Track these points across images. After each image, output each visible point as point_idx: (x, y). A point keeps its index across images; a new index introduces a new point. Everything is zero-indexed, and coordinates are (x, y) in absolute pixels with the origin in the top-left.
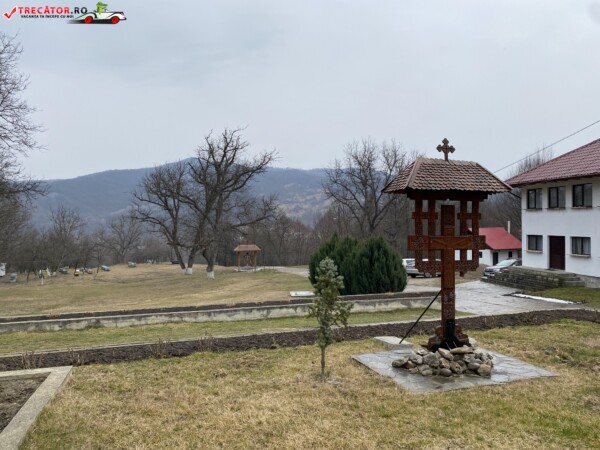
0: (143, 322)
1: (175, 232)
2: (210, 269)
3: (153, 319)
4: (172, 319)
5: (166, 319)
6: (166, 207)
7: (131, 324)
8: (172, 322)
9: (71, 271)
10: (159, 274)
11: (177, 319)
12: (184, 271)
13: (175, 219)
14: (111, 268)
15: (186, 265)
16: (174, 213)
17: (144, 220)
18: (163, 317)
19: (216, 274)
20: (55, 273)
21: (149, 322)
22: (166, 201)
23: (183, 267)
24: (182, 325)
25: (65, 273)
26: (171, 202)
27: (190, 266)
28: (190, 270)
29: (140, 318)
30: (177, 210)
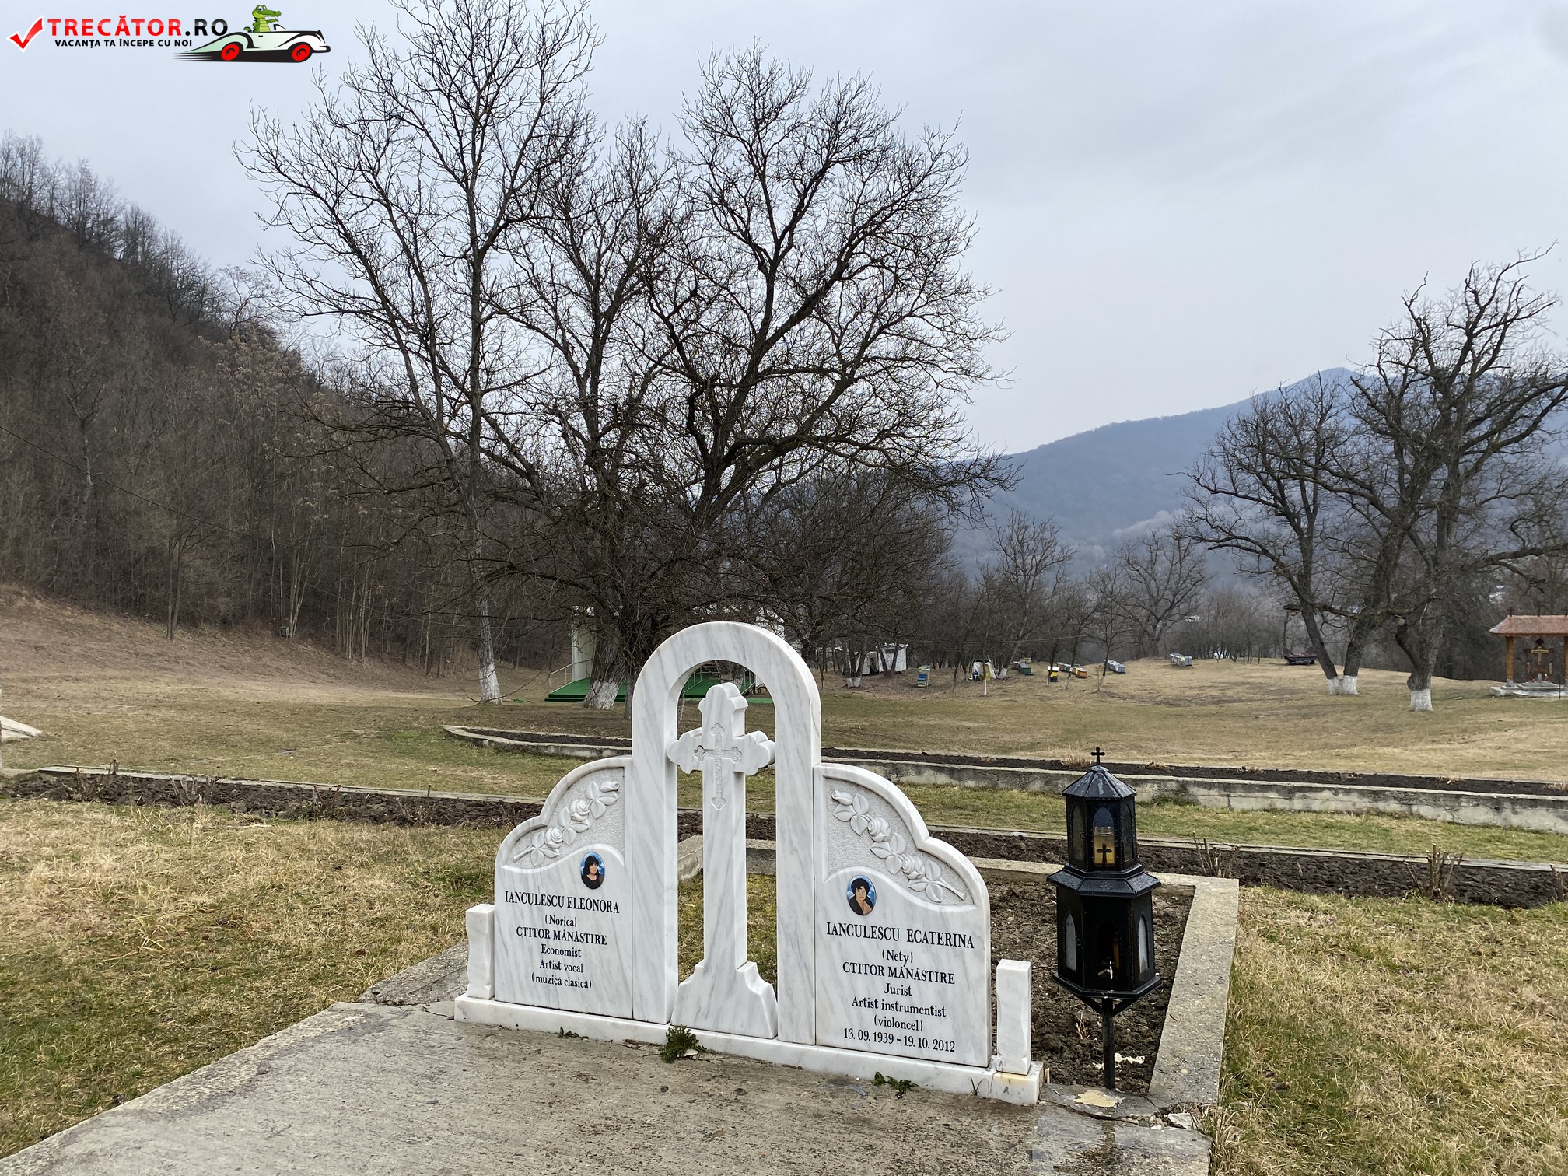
0: (1298, 803)
1: (1306, 574)
2: (1418, 683)
3: (1324, 800)
4: (1381, 806)
5: (1364, 803)
6: (1281, 508)
7: (1266, 804)
8: (1380, 814)
9: (1042, 670)
10: (1258, 687)
11: (1394, 806)
12: (1332, 684)
13: (1305, 540)
14: (1128, 666)
15: (1340, 670)
16: (1304, 524)
17: (1220, 544)
18: (1354, 797)
19: (1439, 698)
20: (1004, 672)
21: (1316, 806)
22: (1281, 488)
23: (1331, 673)
24: (1415, 825)
25: (1027, 673)
26: (1294, 493)
27: (1351, 671)
28: (1352, 684)
29: (1289, 793)
30: (1312, 516)
